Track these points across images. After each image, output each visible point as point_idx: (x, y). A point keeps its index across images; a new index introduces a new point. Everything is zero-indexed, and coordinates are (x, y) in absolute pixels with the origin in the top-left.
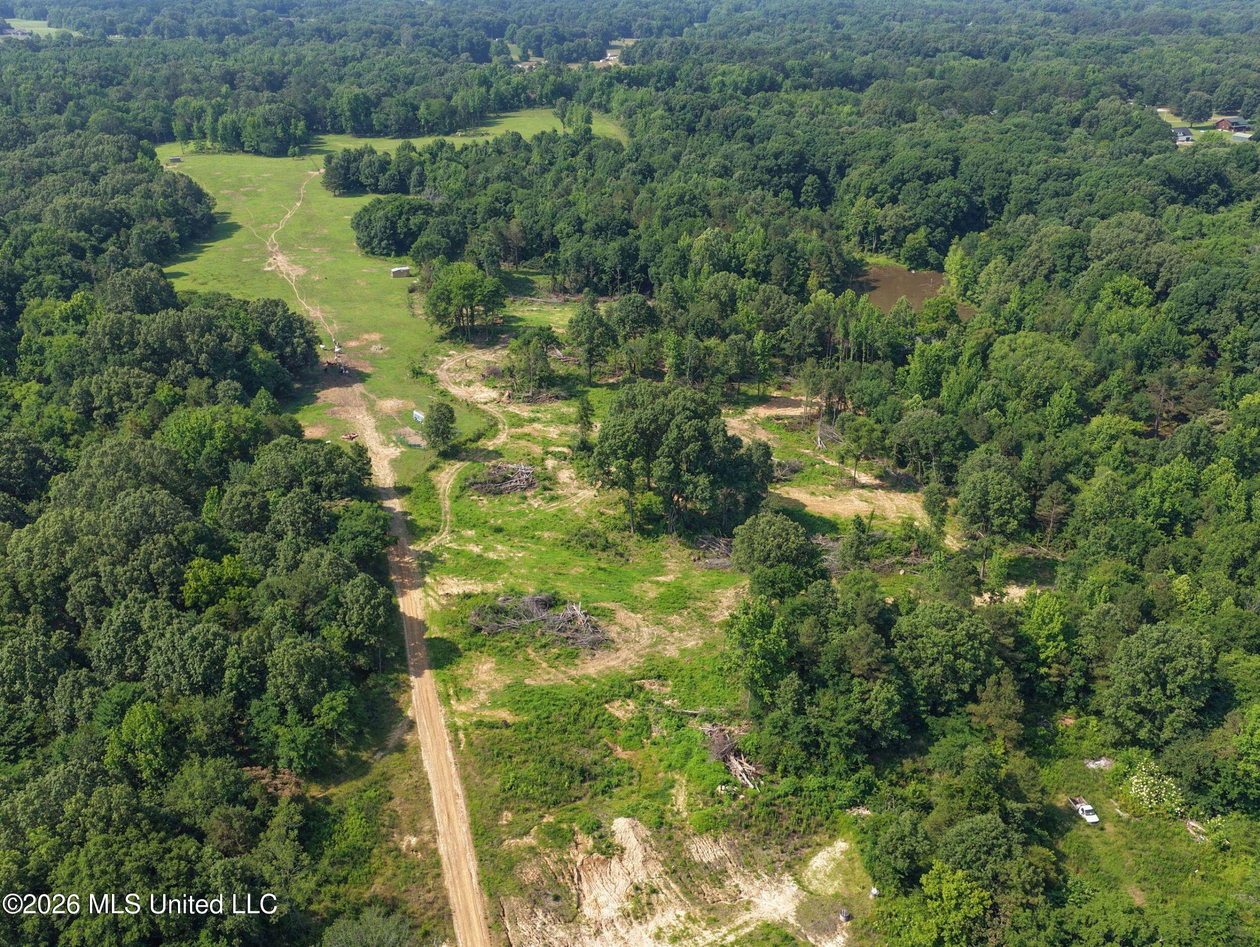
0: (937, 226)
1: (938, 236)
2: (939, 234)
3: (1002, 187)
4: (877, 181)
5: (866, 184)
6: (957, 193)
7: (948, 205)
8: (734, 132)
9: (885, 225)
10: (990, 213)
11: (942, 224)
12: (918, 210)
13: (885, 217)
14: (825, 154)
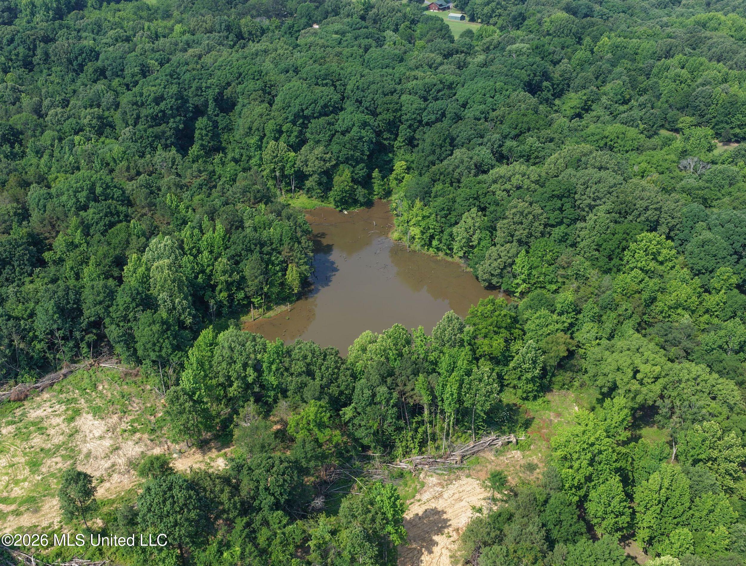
0: (358, 163)
1: (361, 173)
2: (361, 170)
3: (396, 111)
4: (280, 120)
5: (270, 126)
6: (365, 125)
7: (361, 138)
8: (81, 67)
9: (307, 170)
10: (386, 135)
11: (362, 161)
12: (335, 148)
13: (306, 163)
14: (199, 88)
